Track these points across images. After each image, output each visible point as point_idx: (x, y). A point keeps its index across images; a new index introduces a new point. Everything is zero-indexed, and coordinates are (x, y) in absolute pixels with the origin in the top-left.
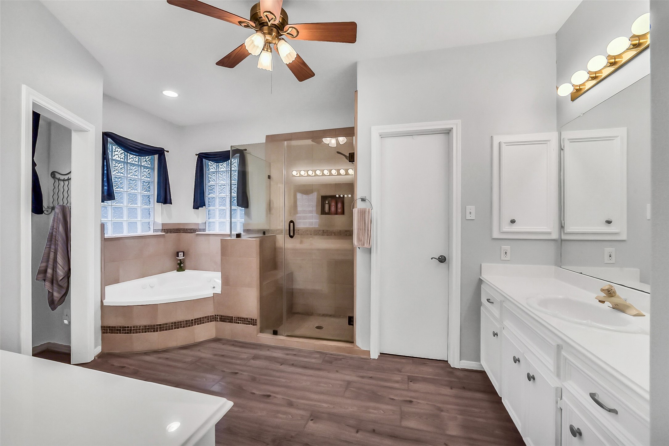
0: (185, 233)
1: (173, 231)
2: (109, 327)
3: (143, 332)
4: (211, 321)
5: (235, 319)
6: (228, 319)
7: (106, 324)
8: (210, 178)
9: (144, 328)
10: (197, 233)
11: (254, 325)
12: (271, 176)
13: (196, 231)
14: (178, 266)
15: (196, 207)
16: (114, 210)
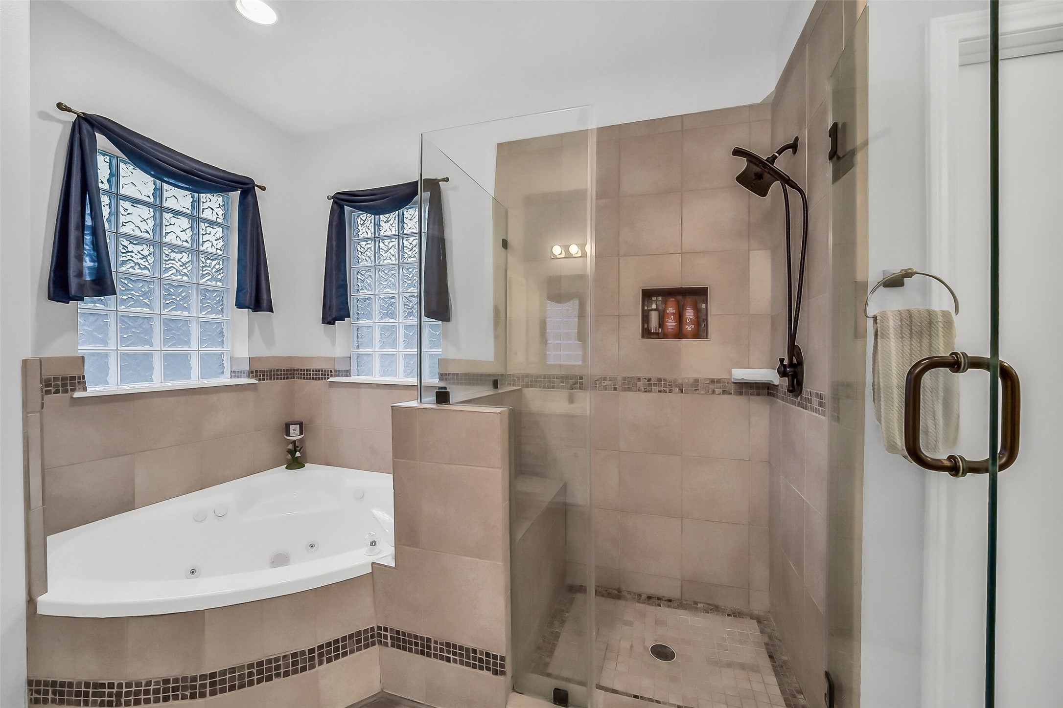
0: (304, 378)
1: (277, 375)
2: (54, 683)
3: (157, 701)
4: (367, 646)
5: (439, 646)
6: (416, 644)
7: (42, 675)
8: (360, 253)
9: (161, 687)
10: (331, 379)
11: (496, 673)
12: (509, 241)
13: (328, 375)
14: (289, 456)
15: (329, 319)
16: (123, 322)
